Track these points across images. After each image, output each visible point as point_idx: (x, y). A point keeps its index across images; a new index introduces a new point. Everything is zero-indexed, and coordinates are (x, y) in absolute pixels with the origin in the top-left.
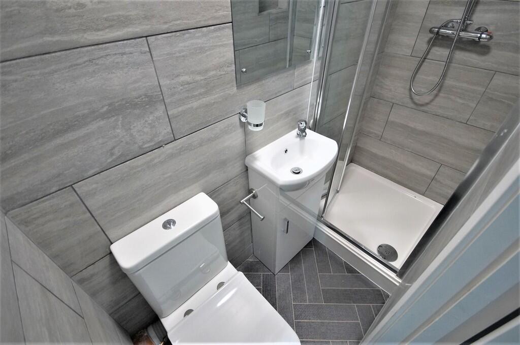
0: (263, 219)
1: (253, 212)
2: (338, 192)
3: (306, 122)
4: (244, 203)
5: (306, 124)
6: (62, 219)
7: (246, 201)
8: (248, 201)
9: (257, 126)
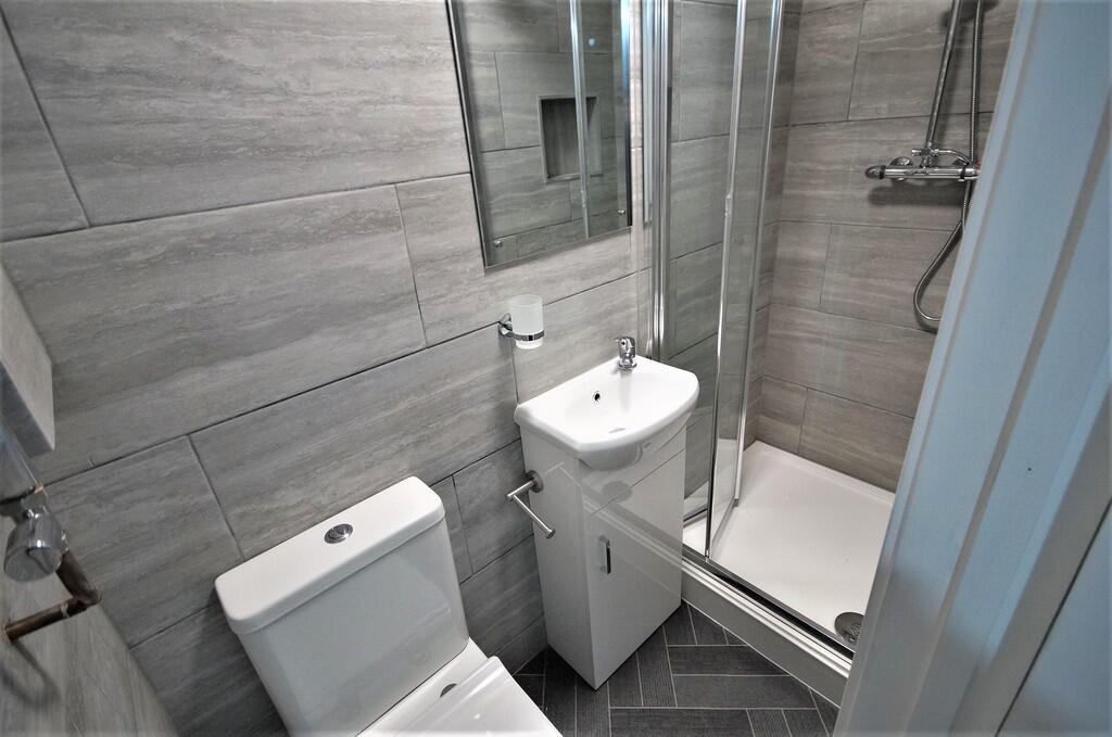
0: (552, 534)
1: (537, 523)
2: (736, 503)
3: (632, 340)
4: (512, 499)
5: (633, 344)
6: (162, 499)
7: (519, 495)
8: (522, 496)
9: (531, 338)
